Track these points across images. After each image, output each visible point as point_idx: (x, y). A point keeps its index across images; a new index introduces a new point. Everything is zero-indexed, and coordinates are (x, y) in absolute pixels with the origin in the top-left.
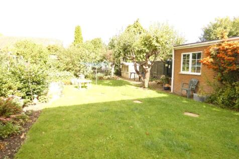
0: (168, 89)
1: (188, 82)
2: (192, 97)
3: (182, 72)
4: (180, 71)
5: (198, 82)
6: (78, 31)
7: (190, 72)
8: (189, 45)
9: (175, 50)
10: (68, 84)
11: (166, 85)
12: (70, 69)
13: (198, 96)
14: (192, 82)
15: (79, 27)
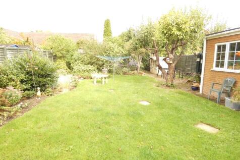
0: (197, 89)
1: (221, 82)
2: (222, 102)
3: (215, 69)
4: (212, 67)
5: (236, 83)
6: (107, 24)
7: (225, 69)
8: (226, 33)
9: (207, 40)
10: (88, 79)
11: (195, 85)
12: (94, 63)
13: (231, 101)
14: (226, 82)
15: (108, 20)
